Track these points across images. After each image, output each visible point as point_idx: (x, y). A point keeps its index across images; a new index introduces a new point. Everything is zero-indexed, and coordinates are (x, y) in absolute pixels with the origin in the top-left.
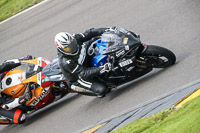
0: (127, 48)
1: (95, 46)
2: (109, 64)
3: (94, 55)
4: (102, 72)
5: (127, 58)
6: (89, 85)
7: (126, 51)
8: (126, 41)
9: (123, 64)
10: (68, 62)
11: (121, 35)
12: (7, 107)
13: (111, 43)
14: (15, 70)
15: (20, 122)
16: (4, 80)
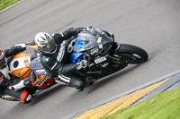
0: (101, 46)
1: (74, 44)
2: (85, 61)
3: (73, 52)
4: (79, 68)
5: (101, 56)
6: (68, 80)
7: (100, 50)
8: (99, 40)
9: (98, 61)
10: (47, 60)
11: (95, 34)
12: (13, 89)
13: (87, 42)
14: (22, 54)
15: (26, 102)
16: (12, 63)
